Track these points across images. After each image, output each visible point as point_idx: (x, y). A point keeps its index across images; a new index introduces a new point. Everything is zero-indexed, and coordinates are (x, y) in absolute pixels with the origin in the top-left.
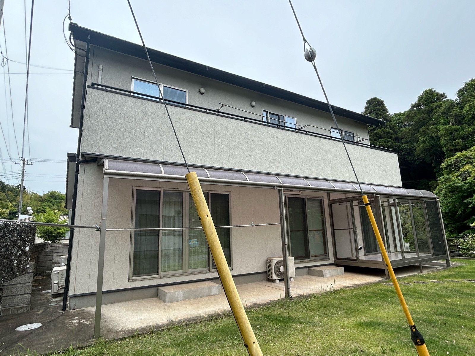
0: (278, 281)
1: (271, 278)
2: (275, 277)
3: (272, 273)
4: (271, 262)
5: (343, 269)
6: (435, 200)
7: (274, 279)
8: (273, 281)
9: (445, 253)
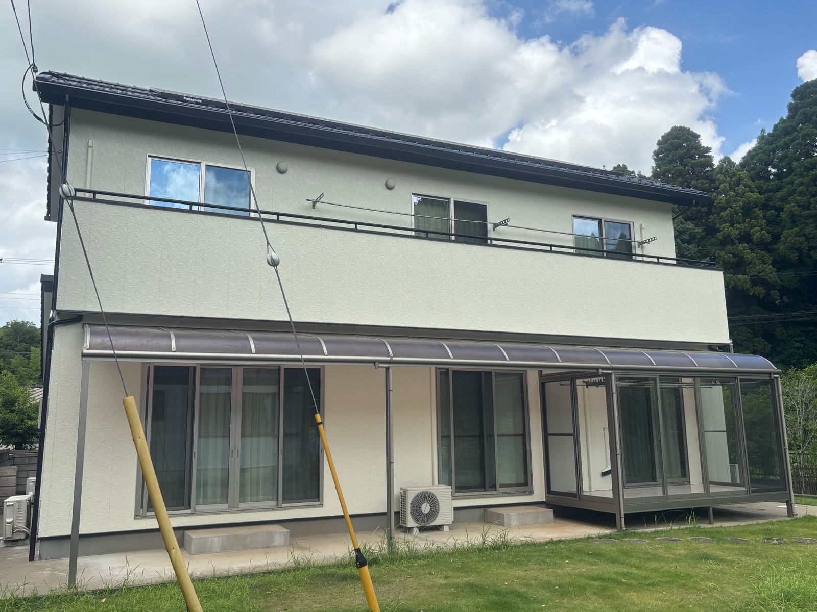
0: (416, 531)
1: (405, 524)
2: (411, 522)
3: (406, 515)
4: (405, 494)
5: (550, 512)
6: (770, 377)
7: (409, 526)
8: (409, 530)
9: (785, 488)
